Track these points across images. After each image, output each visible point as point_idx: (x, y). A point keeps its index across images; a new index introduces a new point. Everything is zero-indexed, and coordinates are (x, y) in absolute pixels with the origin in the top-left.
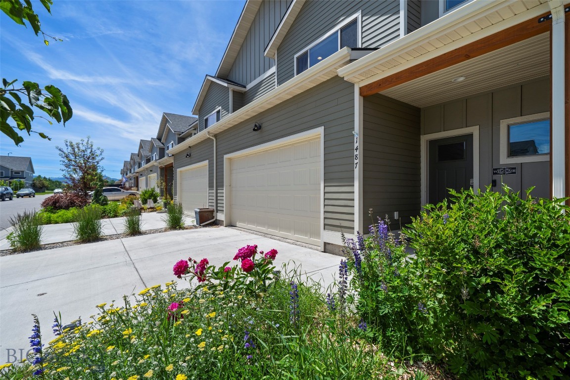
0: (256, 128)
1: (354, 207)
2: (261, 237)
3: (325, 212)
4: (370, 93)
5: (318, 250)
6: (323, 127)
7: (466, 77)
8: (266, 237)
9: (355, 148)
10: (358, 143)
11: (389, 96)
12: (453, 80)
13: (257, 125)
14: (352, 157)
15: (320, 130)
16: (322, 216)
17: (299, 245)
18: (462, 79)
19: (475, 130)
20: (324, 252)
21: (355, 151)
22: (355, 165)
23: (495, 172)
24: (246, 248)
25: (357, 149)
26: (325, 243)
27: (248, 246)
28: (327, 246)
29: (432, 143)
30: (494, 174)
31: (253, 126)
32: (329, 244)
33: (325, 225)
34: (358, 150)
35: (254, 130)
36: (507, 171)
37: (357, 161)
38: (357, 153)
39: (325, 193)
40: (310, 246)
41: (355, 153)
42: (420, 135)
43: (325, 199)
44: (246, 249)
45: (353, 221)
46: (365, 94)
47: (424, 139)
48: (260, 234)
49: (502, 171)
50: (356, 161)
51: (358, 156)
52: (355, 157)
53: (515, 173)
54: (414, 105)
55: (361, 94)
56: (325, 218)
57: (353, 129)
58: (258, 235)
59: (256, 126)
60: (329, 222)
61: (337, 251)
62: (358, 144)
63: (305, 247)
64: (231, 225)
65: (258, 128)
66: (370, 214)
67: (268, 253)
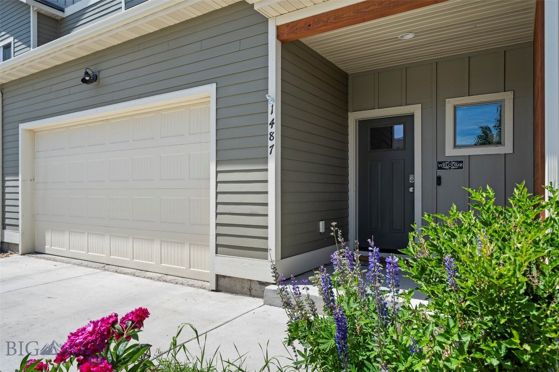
0: (87, 78)
1: (267, 215)
2: (96, 270)
3: (217, 225)
4: (292, 37)
5: (204, 288)
6: (214, 85)
7: (417, 34)
8: (108, 270)
9: (269, 123)
10: (274, 114)
11: (314, 49)
12: (399, 37)
13: (90, 72)
14: (265, 136)
15: (210, 90)
16: (213, 231)
17: (170, 282)
18: (410, 36)
19: (416, 110)
20: (217, 290)
21: (270, 127)
22: (269, 150)
23: (440, 166)
24: (90, 329)
25: (272, 124)
26: (217, 276)
27: (95, 324)
28: (221, 281)
29: (362, 124)
30: (439, 168)
31: (82, 74)
32: (224, 277)
33: (217, 246)
34: (274, 126)
35: (84, 81)
36: (453, 165)
37: (273, 142)
38: (273, 130)
39: (217, 193)
40: (191, 282)
41: (270, 130)
42: (347, 111)
43: (217, 204)
44: (91, 334)
45: (267, 238)
46: (285, 37)
47: (354, 117)
48: (94, 265)
49: (448, 165)
50: (270, 143)
51: (274, 135)
52: (269, 136)
53: (462, 168)
54: (342, 68)
55: (278, 37)
56: (217, 235)
57: (266, 90)
58: (91, 267)
59: (87, 74)
60: (223, 241)
61: (238, 287)
62: (274, 116)
63: (182, 284)
64: (34, 251)
65: (90, 79)
66: (333, 231)
67: (127, 316)
